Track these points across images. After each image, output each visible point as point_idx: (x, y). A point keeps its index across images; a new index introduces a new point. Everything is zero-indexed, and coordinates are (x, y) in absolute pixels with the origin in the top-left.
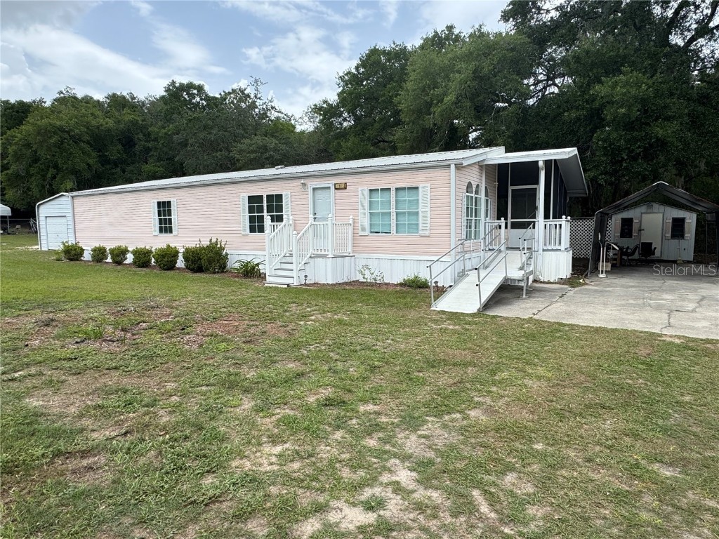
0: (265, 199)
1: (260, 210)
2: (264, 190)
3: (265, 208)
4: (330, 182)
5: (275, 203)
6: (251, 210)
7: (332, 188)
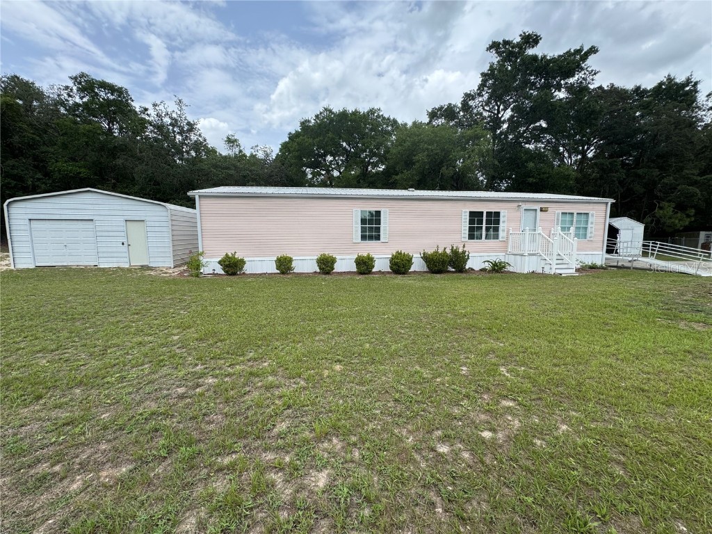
0: (485, 215)
1: (481, 222)
2: (485, 208)
3: (484, 221)
4: (538, 207)
5: (494, 218)
6: (471, 222)
7: (539, 210)
